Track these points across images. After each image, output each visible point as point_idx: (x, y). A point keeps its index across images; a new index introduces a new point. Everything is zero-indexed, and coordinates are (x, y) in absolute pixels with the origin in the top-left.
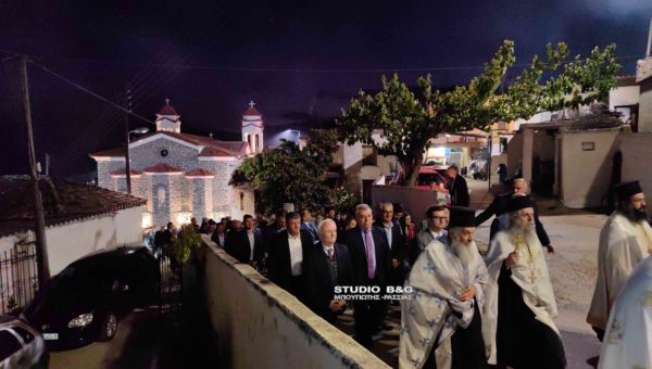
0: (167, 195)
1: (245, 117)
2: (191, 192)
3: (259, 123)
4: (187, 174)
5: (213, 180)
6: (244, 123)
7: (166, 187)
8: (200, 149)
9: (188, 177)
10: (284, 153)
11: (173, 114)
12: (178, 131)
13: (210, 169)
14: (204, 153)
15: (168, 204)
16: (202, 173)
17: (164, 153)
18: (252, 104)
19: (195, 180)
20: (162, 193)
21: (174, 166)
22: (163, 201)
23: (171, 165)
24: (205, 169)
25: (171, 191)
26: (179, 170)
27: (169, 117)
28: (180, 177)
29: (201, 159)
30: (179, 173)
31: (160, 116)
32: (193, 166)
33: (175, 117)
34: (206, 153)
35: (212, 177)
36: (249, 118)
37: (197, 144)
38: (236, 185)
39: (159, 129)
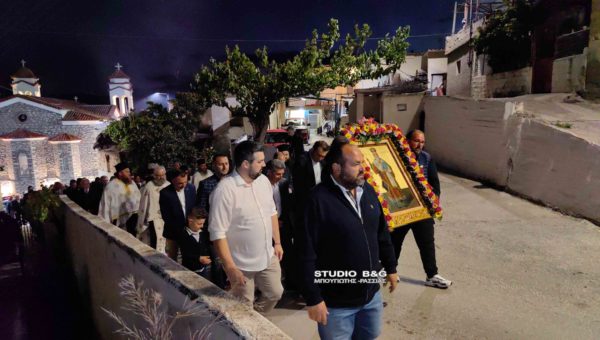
0: (30, 161)
1: (112, 80)
2: (56, 157)
3: (127, 86)
4: (51, 139)
5: (79, 144)
6: (111, 86)
7: (27, 153)
8: (63, 113)
9: (52, 142)
10: (151, 115)
11: (30, 76)
12: (38, 94)
13: (75, 134)
14: (68, 117)
15: (31, 171)
16: (68, 137)
17: (23, 118)
18: (119, 66)
19: (60, 145)
20: (23, 160)
21: (35, 131)
22: (25, 168)
23: (32, 130)
24: (70, 133)
25: (34, 157)
26: (42, 136)
27: (27, 80)
28: (43, 142)
29: (65, 123)
30: (43, 138)
31: (16, 79)
32: (56, 131)
33: (34, 80)
34: (71, 117)
35: (79, 141)
36: (117, 80)
37: (59, 108)
38: (102, 148)
39: (15, 93)
